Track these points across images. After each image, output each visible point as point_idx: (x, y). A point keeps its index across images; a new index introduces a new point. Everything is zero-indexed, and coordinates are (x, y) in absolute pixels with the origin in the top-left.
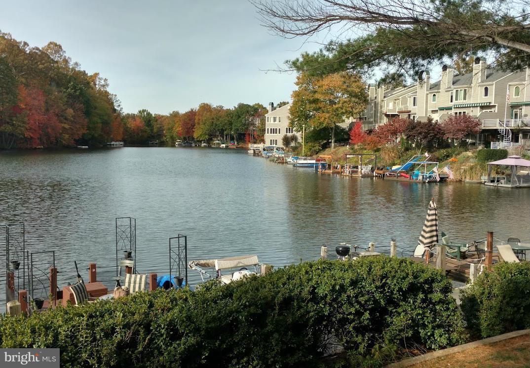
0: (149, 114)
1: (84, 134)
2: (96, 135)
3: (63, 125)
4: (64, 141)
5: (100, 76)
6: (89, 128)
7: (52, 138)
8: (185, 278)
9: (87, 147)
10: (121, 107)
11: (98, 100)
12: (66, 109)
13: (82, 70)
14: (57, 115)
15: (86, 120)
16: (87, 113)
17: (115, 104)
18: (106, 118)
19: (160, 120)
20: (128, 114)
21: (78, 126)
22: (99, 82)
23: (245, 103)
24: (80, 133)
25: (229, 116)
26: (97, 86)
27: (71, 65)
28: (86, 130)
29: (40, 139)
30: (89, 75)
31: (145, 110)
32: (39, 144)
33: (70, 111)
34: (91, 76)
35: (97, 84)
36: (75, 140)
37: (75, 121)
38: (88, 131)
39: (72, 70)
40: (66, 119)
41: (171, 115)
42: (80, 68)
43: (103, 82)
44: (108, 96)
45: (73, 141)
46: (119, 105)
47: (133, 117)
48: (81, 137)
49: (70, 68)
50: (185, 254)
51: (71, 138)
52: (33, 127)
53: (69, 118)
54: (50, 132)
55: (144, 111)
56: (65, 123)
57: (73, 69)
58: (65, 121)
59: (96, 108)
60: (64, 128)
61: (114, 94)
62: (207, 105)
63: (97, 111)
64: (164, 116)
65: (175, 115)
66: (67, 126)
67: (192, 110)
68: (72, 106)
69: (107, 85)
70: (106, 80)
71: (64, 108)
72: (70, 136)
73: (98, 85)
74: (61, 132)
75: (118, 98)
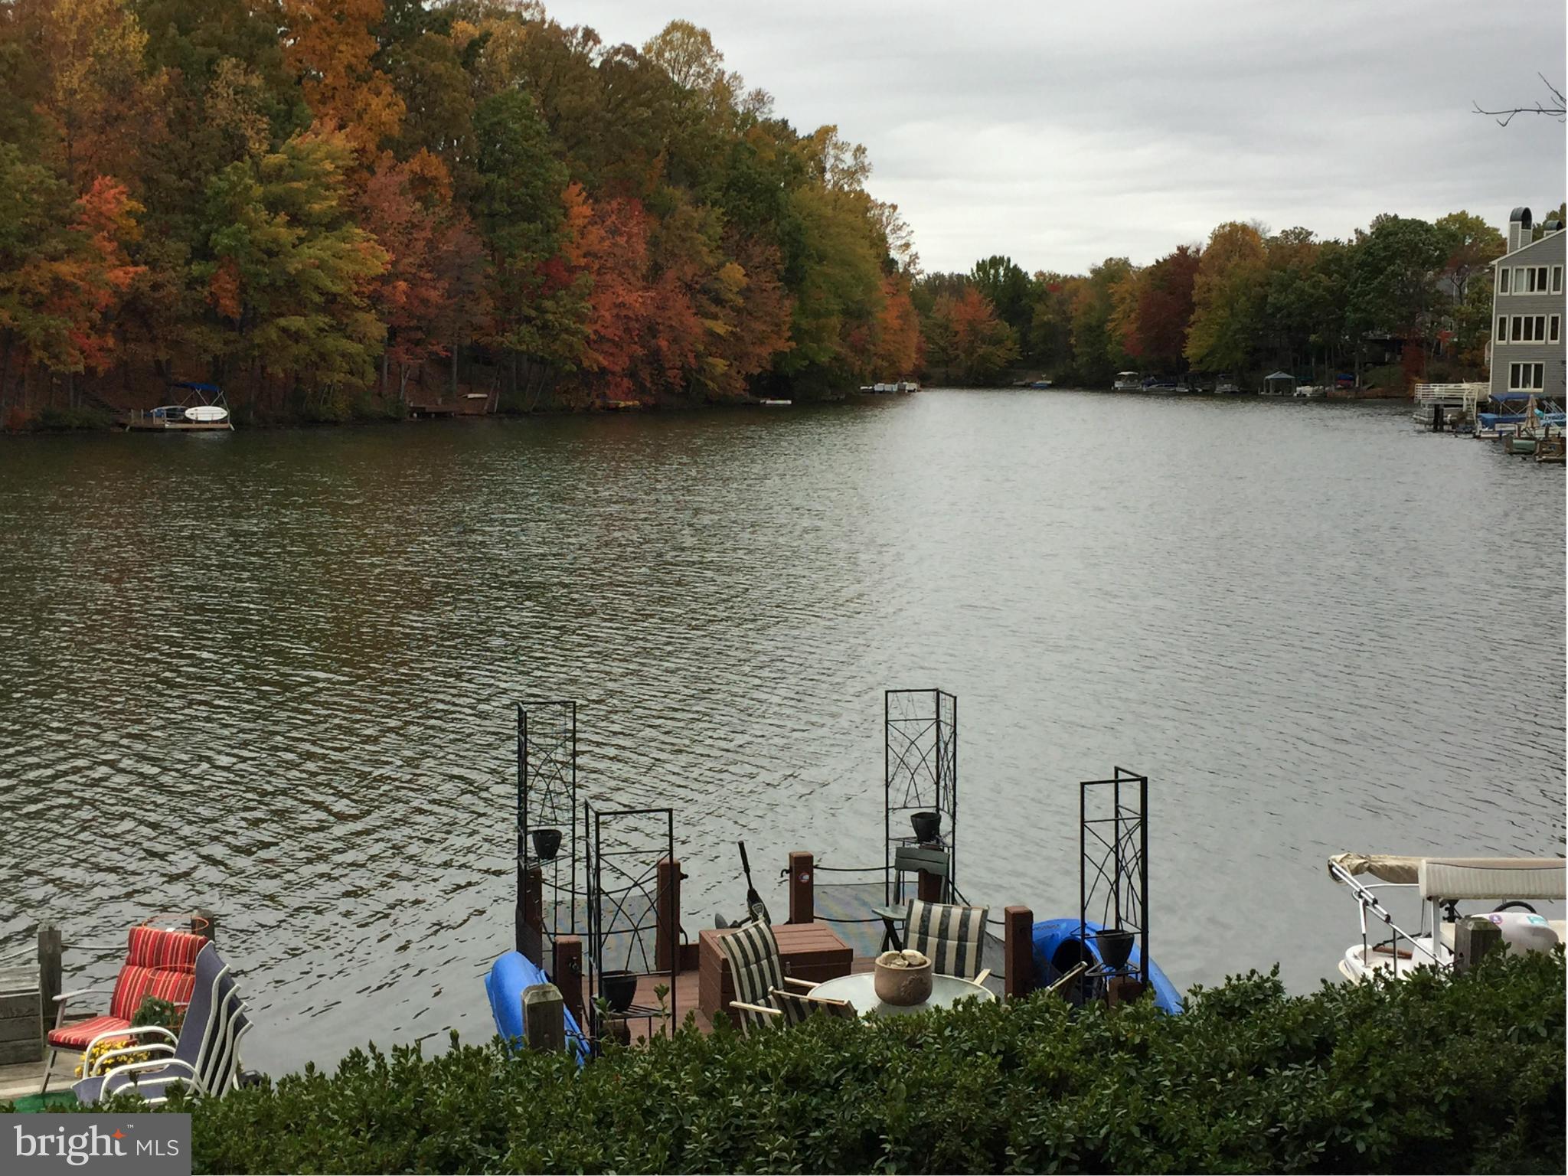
0: (1016, 274)
1: (779, 356)
2: (824, 359)
3: (709, 323)
4: (712, 380)
5: (841, 136)
6: (798, 334)
7: (670, 373)
8: (1138, 939)
9: (789, 402)
10: (913, 250)
11: (833, 230)
12: (721, 265)
13: (776, 116)
14: (689, 287)
15: (787, 303)
16: (793, 279)
17: (890, 241)
18: (858, 294)
19: (1057, 294)
20: (938, 277)
21: (759, 326)
22: (837, 158)
23: (1405, 215)
24: (765, 351)
25: (1333, 267)
26: (828, 176)
27: (741, 98)
28: (789, 339)
29: (632, 374)
30: (801, 134)
31: (1002, 259)
32: (627, 395)
33: (734, 273)
34: (810, 138)
35: (828, 166)
36: (748, 378)
37: (750, 306)
38: (793, 344)
39: (744, 121)
40: (718, 301)
41: (1096, 272)
42: (771, 112)
43: (848, 160)
44: (868, 210)
45: (739, 384)
46: (907, 245)
47: (954, 286)
48: (769, 367)
49: (736, 114)
50: (1138, 847)
51: (733, 373)
52: (609, 333)
53: (731, 296)
54: (665, 349)
55: (996, 262)
56: (715, 317)
57: (748, 116)
58: (714, 309)
59: (821, 258)
60: (712, 333)
61: (888, 203)
62: (1244, 228)
63: (830, 271)
64: (1072, 278)
65: (1113, 273)
66: (720, 328)
67: (1182, 250)
68: (739, 253)
69: (863, 169)
70: (860, 150)
71: (711, 261)
72: (730, 365)
73: (834, 167)
74: (701, 348)
75: (903, 216)
